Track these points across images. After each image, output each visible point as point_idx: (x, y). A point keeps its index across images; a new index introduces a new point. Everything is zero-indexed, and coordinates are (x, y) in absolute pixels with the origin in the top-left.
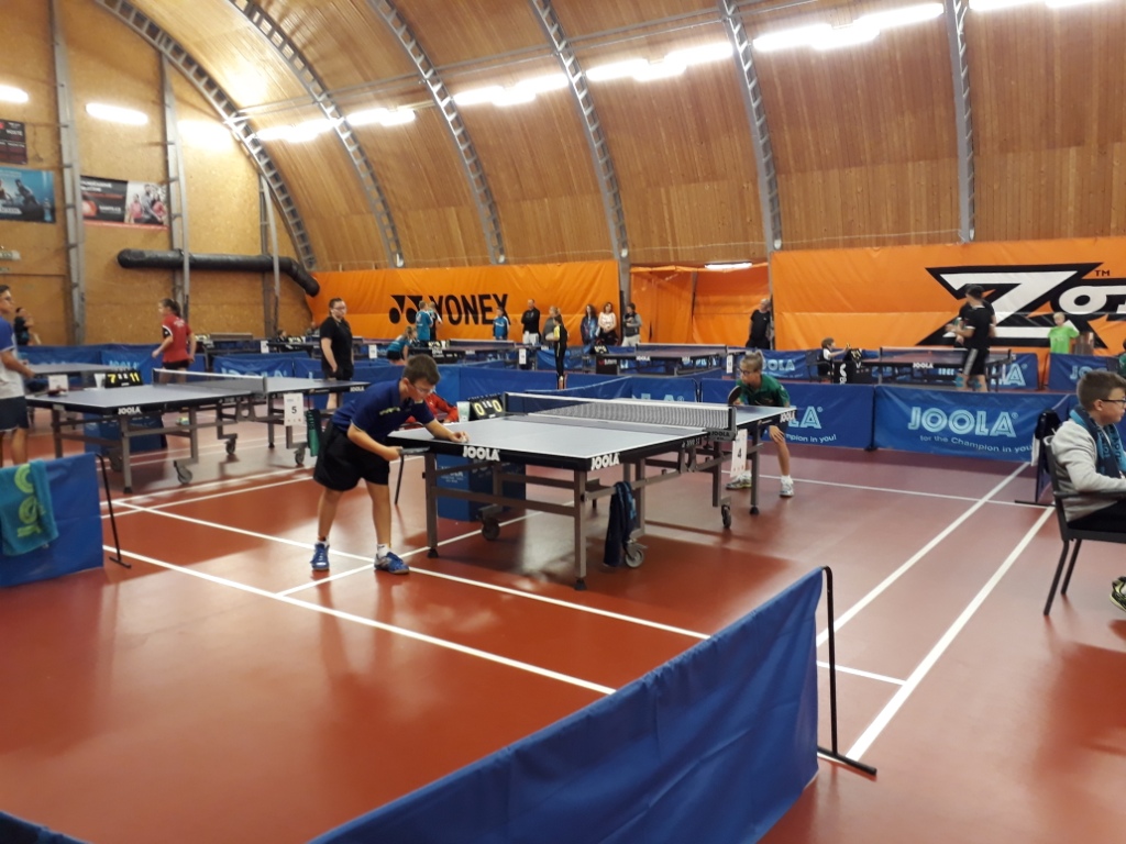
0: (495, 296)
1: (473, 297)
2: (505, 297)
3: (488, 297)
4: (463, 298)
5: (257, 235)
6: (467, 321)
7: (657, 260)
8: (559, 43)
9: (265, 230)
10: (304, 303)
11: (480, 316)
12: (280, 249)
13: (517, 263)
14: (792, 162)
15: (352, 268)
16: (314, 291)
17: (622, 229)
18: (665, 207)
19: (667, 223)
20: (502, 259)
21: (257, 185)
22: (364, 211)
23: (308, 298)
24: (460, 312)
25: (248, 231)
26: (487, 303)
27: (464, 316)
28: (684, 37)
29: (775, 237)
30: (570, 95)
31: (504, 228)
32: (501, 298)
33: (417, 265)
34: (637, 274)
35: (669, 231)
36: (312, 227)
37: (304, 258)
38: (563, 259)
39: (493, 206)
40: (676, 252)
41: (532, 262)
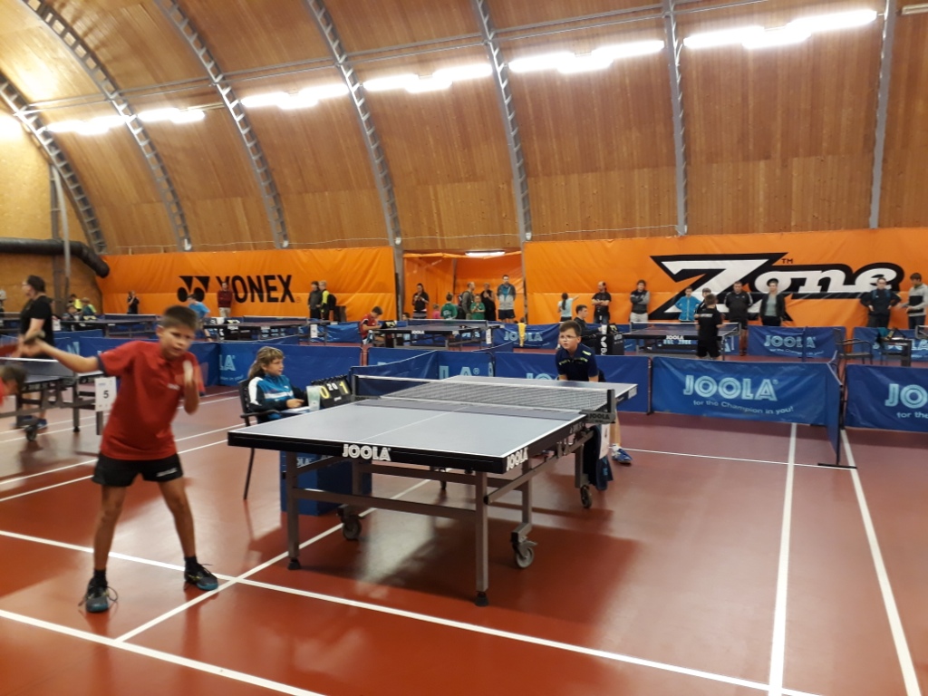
0: (280, 277)
1: (258, 278)
2: (289, 277)
3: (272, 277)
4: (249, 278)
5: (48, 221)
6: (253, 300)
7: (426, 247)
8: (340, 56)
9: (55, 216)
10: (95, 284)
11: (265, 294)
12: (70, 233)
13: (300, 247)
14: (540, 168)
15: (141, 251)
16: (104, 272)
17: (395, 220)
18: (433, 202)
19: (435, 215)
20: (286, 244)
21: (47, 174)
22: (154, 200)
23: (98, 279)
24: (246, 291)
25: (39, 217)
26: (272, 283)
27: (249, 295)
28: (451, 57)
29: (527, 230)
30: (349, 103)
31: (288, 218)
32: (285, 279)
33: (205, 249)
34: (410, 260)
35: (436, 223)
36: (103, 214)
37: (95, 242)
38: (343, 245)
39: (277, 198)
40: (443, 241)
41: (314, 247)
